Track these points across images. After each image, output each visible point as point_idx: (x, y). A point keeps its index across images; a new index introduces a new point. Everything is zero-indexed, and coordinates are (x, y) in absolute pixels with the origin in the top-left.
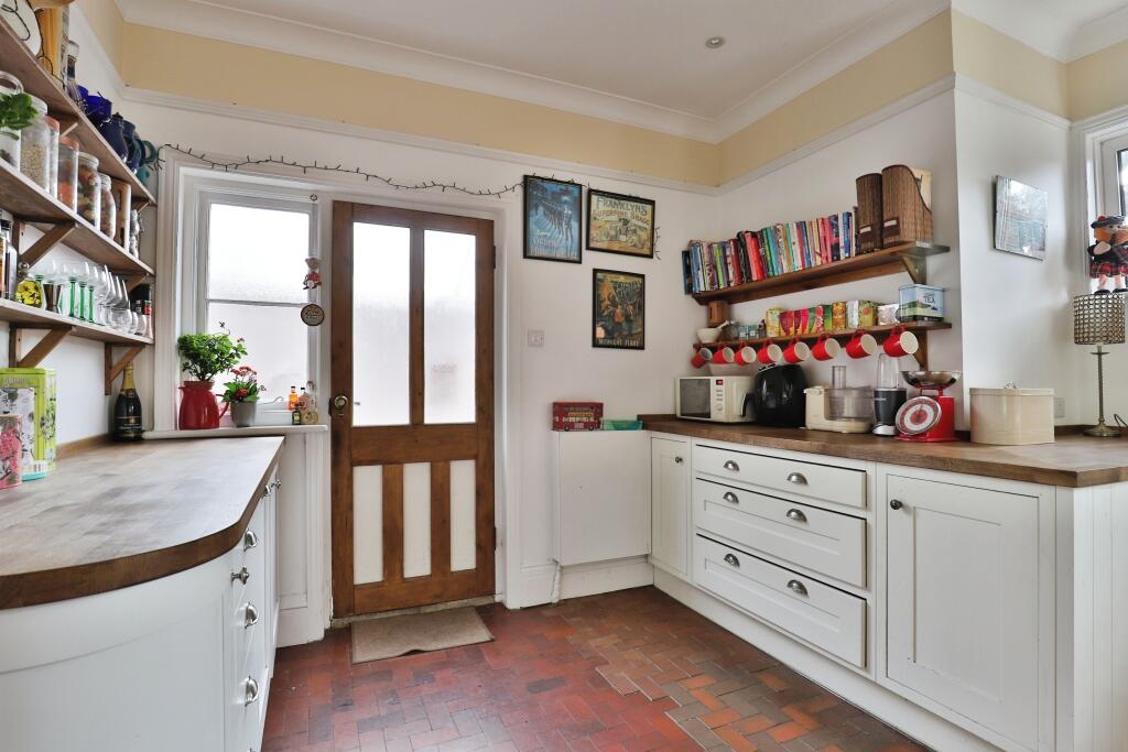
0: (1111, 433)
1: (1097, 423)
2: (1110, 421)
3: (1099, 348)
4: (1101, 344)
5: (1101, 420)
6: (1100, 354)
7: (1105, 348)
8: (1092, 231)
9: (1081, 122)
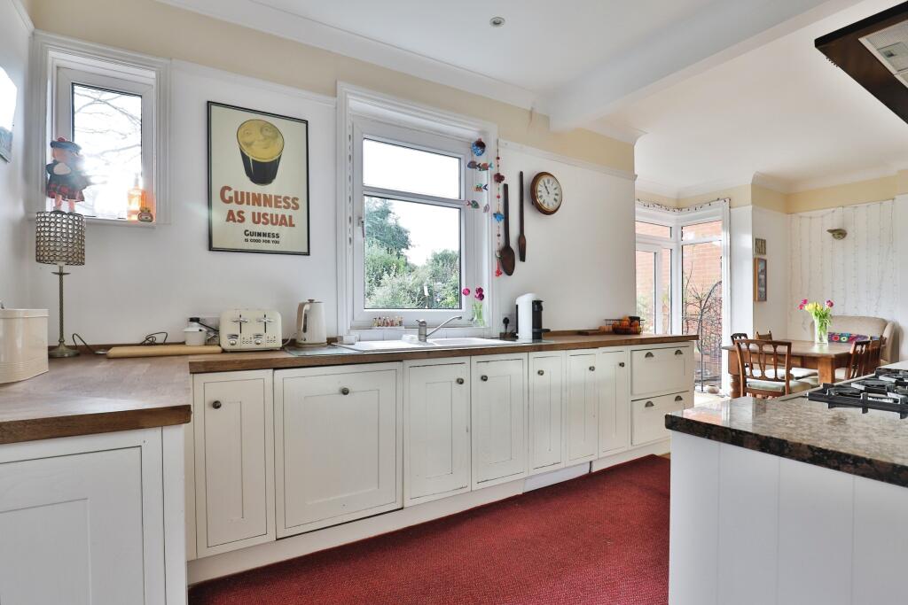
0: (72, 352)
1: (57, 343)
2: (69, 342)
3: (61, 268)
4: (62, 264)
5: (61, 341)
6: (61, 274)
7: (66, 269)
8: (49, 149)
9: (44, 34)
